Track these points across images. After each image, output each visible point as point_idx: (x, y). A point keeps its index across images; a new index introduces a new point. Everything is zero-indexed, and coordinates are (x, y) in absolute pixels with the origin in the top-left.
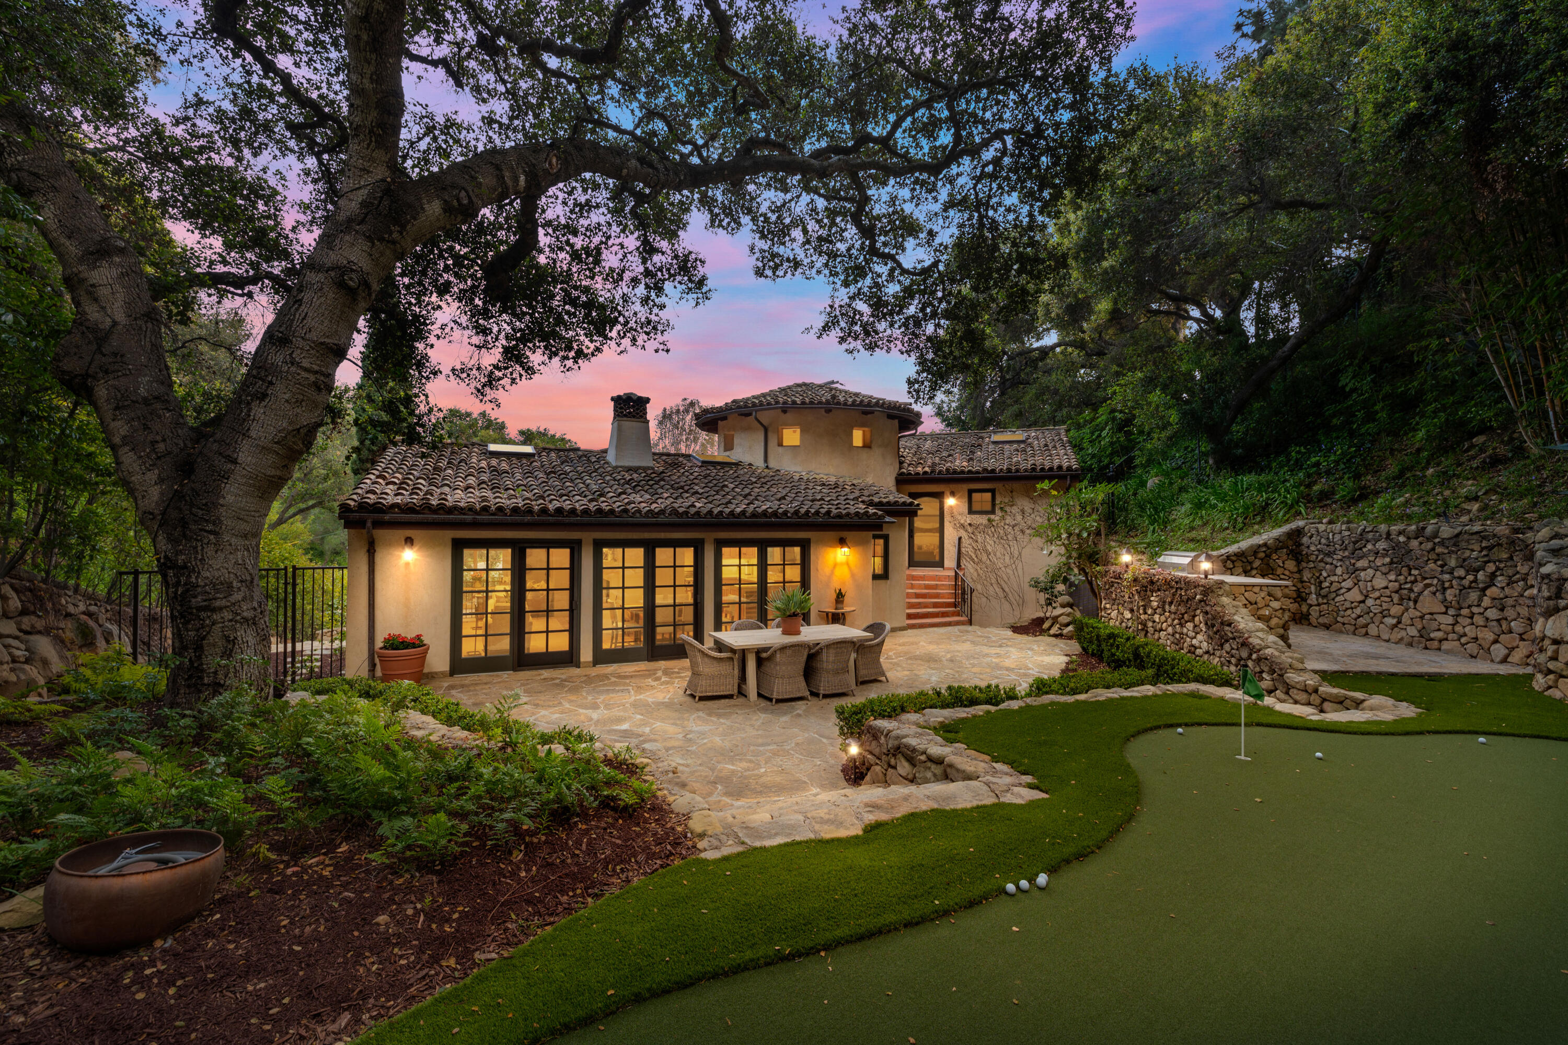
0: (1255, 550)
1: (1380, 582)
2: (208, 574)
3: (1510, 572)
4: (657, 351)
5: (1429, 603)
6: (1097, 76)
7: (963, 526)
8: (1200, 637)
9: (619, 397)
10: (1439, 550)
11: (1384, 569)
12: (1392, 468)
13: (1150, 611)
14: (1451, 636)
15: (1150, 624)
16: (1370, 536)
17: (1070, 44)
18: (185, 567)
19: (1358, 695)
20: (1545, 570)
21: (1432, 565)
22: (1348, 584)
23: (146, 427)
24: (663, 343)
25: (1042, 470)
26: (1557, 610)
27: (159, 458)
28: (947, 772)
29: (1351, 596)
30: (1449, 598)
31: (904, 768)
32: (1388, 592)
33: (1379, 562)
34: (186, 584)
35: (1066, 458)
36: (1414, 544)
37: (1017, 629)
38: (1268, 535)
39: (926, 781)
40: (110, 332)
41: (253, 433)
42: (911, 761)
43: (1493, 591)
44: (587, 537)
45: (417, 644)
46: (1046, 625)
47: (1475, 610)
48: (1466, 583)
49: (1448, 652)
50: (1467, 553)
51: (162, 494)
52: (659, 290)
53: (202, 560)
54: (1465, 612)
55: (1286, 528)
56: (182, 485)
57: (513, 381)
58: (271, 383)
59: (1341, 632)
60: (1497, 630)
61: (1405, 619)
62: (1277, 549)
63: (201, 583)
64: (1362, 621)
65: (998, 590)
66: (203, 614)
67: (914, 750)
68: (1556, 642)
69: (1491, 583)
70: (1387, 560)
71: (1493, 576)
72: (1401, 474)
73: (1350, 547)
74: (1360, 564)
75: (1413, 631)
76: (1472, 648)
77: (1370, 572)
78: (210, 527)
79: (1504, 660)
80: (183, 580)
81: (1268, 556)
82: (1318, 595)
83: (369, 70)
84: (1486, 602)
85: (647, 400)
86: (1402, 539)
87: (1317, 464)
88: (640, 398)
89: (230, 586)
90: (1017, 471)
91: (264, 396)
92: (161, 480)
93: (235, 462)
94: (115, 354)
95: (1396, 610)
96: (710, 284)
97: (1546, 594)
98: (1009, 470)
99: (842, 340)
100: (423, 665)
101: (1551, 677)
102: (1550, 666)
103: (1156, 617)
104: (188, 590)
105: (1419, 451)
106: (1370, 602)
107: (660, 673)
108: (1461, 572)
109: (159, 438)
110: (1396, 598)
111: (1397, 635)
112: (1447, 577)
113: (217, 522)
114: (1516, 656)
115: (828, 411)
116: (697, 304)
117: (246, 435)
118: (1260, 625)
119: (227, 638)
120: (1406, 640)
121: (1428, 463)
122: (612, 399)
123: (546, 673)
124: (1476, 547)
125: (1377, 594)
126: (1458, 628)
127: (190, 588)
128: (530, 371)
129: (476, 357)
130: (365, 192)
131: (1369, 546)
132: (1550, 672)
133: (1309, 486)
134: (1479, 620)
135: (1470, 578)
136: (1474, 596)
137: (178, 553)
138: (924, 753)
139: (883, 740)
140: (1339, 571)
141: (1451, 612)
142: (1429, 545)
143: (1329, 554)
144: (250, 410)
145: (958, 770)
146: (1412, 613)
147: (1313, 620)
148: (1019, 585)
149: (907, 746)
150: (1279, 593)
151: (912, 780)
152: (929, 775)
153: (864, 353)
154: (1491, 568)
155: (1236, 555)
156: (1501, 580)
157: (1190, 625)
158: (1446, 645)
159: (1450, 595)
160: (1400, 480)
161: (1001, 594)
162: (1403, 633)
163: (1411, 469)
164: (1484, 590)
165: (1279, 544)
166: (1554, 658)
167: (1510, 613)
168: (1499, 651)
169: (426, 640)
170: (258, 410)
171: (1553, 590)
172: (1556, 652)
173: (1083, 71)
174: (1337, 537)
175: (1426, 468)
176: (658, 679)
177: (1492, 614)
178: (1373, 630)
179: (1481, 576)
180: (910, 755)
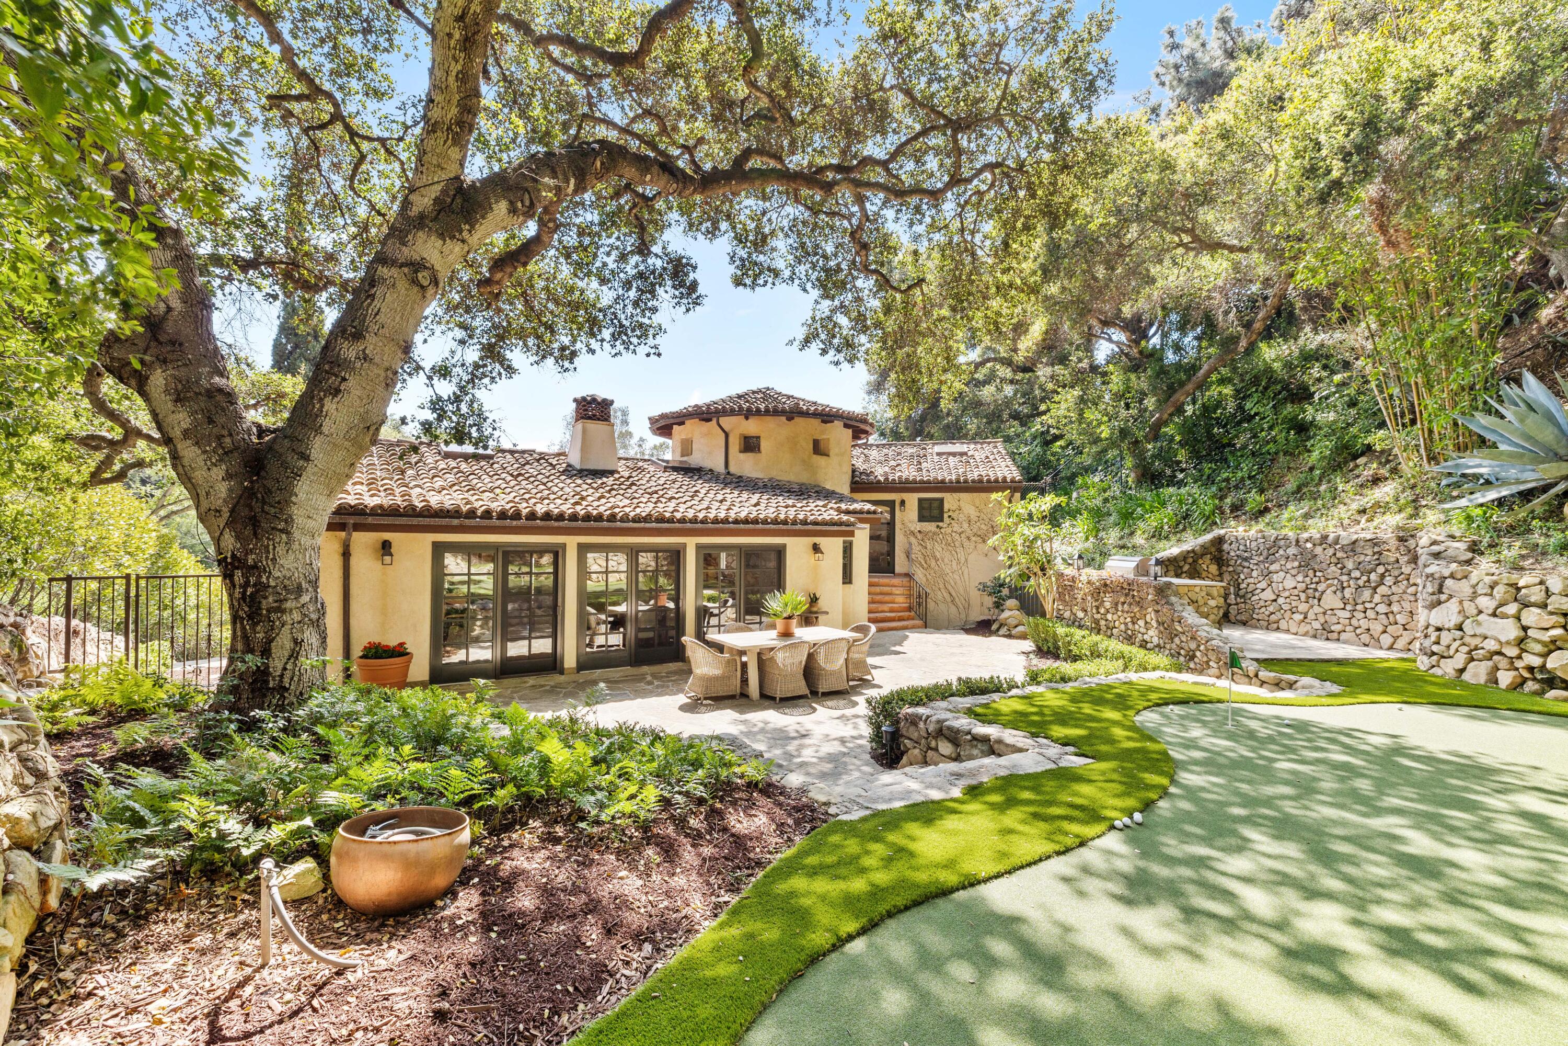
0: (1185, 556)
1: (1290, 583)
2: (278, 574)
3: (1396, 573)
4: (648, 355)
5: (1331, 600)
6: (1078, 121)
7: (913, 533)
8: (1151, 633)
9: (584, 399)
10: (1339, 555)
11: (1294, 572)
12: (1291, 485)
13: (1102, 611)
14: (1348, 628)
15: (1103, 623)
16: (1282, 543)
17: (1053, 92)
18: (255, 567)
19: (1292, 678)
20: (1429, 570)
21: (1333, 568)
22: (1263, 585)
23: (211, 421)
24: (656, 347)
25: (989, 481)
26: (1439, 603)
27: (226, 453)
28: (991, 748)
29: (1264, 596)
30: (1347, 595)
31: (945, 748)
32: (1296, 592)
33: (1289, 566)
34: (255, 585)
35: (1007, 470)
36: (1318, 550)
37: (968, 631)
38: (1191, 542)
39: (971, 758)
40: (164, 318)
41: (325, 429)
42: (955, 742)
43: (1382, 590)
44: (571, 542)
45: (400, 652)
46: (994, 627)
47: (1368, 605)
48: (1361, 583)
49: (1345, 642)
50: (1362, 558)
51: (230, 490)
52: (652, 292)
53: (274, 560)
54: (1360, 607)
55: (1208, 537)
56: (252, 482)
57: (493, 379)
58: (344, 379)
59: (1256, 627)
60: (1385, 622)
61: (1311, 615)
62: (1202, 555)
63: (272, 583)
64: (1273, 617)
65: (946, 595)
66: (273, 616)
67: (958, 731)
68: (1439, 629)
69: (1381, 583)
70: (1296, 564)
71: (1383, 576)
72: (1299, 489)
73: (1265, 553)
74: (1272, 568)
75: (1317, 625)
76: (1365, 638)
77: (1282, 574)
78: (282, 525)
79: (1391, 648)
80: (252, 580)
81: (1195, 561)
82: (1237, 595)
83: (455, 68)
84: (1377, 598)
85: (612, 402)
86: (1309, 545)
87: (1227, 480)
88: (604, 400)
89: (299, 587)
90: (966, 481)
91: (337, 392)
92: (229, 476)
93: (307, 458)
94: (173, 343)
95: (1303, 607)
96: (701, 290)
97: (1430, 590)
98: (958, 482)
99: (824, 352)
100: (406, 675)
101: (1435, 658)
102: (1435, 648)
103: (1109, 617)
104: (257, 591)
105: (1312, 469)
106: (1281, 601)
107: (649, 678)
108: (1356, 574)
109: (225, 432)
110: (1303, 596)
111: (1304, 628)
112: (1345, 578)
113: (289, 521)
114: (1400, 644)
115: (790, 419)
116: (688, 310)
117: (318, 430)
118: (1204, 621)
119: (295, 641)
120: (1312, 632)
121: (1320, 480)
122: (575, 400)
123: (531, 681)
124: (1370, 552)
125: (1287, 594)
126: (1354, 622)
127: (261, 588)
128: (510, 370)
129: (459, 354)
130: (438, 188)
131: (1281, 552)
132: (1434, 654)
133: (1221, 499)
134: (1370, 614)
135: (1365, 578)
136: (1367, 594)
137: (247, 552)
138: (969, 733)
139: (921, 725)
140: (1255, 574)
141: (1349, 607)
142: (1331, 551)
143: (1246, 559)
144: (322, 406)
145: (1007, 745)
146: (1317, 609)
147: (1232, 618)
148: (965, 590)
149: (950, 728)
150: (1215, 593)
151: (957, 758)
152: (975, 752)
153: (845, 366)
154: (1381, 569)
155: (1169, 560)
156: (1389, 580)
157: (1141, 623)
158: (1343, 636)
159: (1348, 593)
160: (1298, 494)
161: (949, 599)
162: (1308, 627)
163: (1306, 485)
164: (1375, 589)
165: (1205, 550)
166: (1437, 643)
167: (1395, 608)
168: (1386, 640)
169: (410, 648)
170: (330, 405)
171: (1436, 586)
172: (1439, 637)
173: (1064, 117)
174: (1254, 544)
175: (1319, 483)
176: (650, 683)
177: (1382, 608)
178: (1283, 624)
179: (1373, 576)
180: (953, 736)
